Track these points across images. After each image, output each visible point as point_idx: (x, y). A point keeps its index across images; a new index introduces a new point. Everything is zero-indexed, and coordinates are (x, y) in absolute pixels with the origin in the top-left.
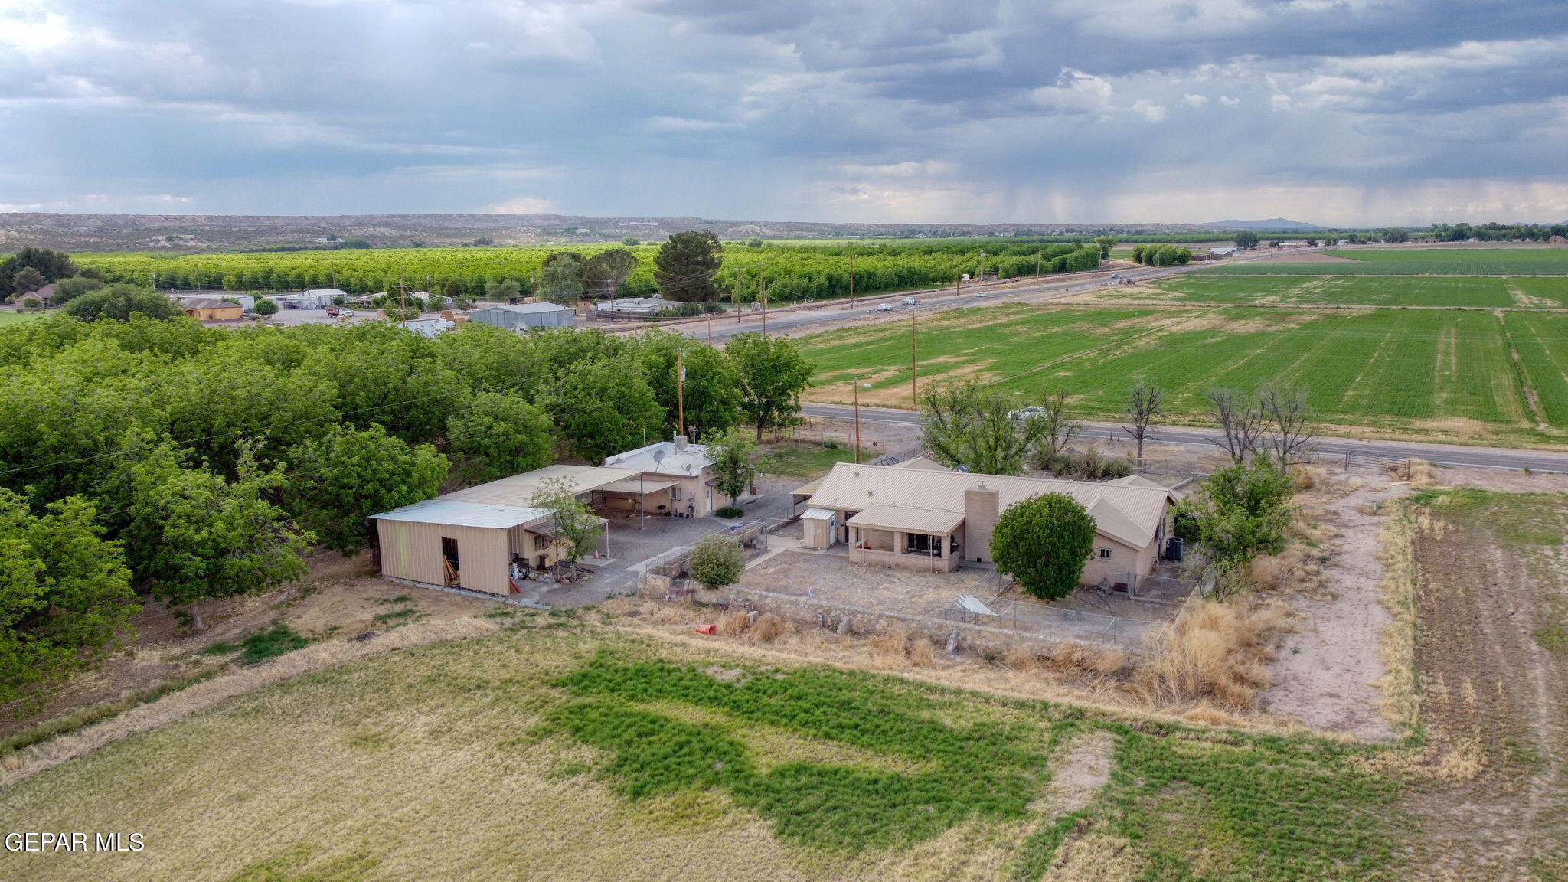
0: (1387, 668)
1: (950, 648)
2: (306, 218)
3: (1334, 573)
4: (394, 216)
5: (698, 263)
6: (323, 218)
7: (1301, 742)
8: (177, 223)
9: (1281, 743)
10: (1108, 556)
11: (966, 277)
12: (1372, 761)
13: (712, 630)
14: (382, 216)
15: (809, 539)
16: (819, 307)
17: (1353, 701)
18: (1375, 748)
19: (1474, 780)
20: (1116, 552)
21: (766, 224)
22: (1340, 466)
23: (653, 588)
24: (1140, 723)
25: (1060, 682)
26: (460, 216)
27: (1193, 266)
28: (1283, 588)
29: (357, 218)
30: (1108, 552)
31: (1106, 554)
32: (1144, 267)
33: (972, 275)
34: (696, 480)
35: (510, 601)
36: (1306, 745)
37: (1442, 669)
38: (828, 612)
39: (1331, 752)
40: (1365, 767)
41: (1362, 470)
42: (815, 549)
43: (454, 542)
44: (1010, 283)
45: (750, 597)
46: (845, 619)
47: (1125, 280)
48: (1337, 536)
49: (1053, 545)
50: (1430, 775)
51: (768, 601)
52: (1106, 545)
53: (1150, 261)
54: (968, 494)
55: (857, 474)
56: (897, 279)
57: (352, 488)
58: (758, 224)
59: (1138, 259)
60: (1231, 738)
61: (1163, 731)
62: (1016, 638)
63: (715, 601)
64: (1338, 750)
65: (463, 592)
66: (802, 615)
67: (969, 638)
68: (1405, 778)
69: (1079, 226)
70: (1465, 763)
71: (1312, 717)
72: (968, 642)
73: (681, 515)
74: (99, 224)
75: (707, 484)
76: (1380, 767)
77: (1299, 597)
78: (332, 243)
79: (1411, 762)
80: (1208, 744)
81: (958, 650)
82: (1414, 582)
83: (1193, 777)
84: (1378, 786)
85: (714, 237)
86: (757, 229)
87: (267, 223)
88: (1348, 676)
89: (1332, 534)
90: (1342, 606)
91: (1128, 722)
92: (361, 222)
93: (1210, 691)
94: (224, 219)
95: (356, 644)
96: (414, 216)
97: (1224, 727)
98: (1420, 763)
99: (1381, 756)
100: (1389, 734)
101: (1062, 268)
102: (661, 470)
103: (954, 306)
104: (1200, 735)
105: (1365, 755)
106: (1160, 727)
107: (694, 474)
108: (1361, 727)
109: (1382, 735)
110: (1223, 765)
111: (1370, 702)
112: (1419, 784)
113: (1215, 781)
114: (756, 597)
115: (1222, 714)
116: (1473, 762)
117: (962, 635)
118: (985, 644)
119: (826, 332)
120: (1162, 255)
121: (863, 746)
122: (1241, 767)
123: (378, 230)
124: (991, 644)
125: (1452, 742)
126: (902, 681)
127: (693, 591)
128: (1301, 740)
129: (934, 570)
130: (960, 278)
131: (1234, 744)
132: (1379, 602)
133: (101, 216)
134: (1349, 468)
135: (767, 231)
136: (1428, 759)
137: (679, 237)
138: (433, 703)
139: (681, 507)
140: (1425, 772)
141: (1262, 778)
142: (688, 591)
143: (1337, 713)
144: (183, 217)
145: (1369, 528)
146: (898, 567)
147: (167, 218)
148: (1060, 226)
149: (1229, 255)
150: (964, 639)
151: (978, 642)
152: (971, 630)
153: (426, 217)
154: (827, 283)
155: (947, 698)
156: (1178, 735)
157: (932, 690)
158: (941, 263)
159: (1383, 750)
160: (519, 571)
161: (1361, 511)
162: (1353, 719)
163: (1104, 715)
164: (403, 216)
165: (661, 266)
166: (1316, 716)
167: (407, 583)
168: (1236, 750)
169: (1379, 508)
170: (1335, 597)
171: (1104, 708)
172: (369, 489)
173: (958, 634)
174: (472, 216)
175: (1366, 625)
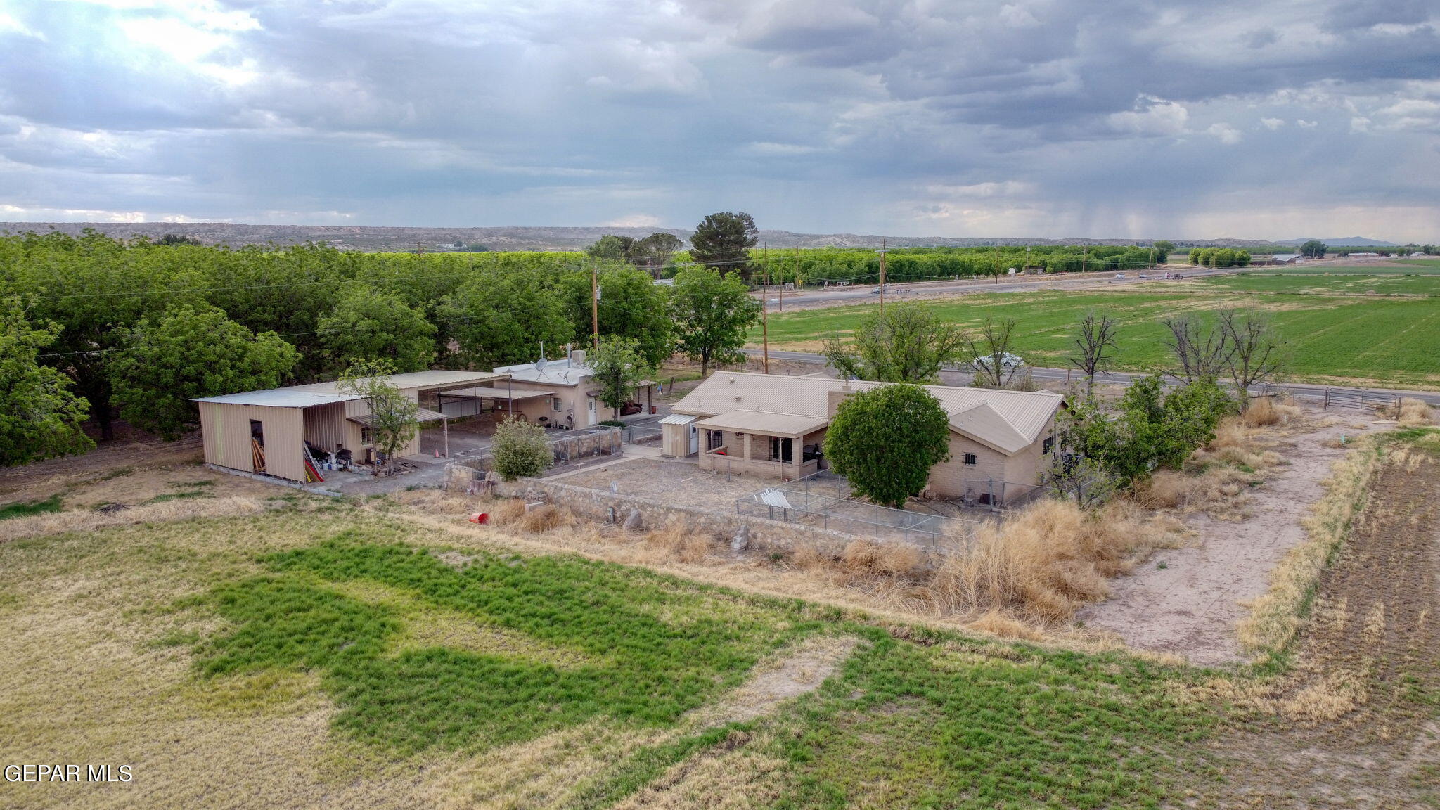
0: (1271, 588)
1: (736, 545)
2: (443, 229)
3: (1261, 496)
4: (518, 228)
5: (730, 242)
6: (457, 230)
7: (1108, 661)
8: (335, 233)
9: (1081, 661)
10: (973, 462)
11: (1012, 271)
12: (1194, 689)
13: (483, 519)
14: (508, 228)
15: (667, 447)
16: (850, 289)
17: (1206, 621)
18: (1208, 673)
19: (1336, 721)
20: (982, 457)
21: (848, 237)
22: (1319, 407)
23: (458, 479)
24: (906, 629)
25: (840, 584)
26: (575, 229)
27: (1249, 269)
28: (1185, 506)
29: (486, 230)
30: (973, 457)
31: (970, 459)
32: (1200, 267)
33: (1019, 269)
34: (575, 389)
35: (306, 488)
36: (1113, 665)
37: (1351, 595)
38: (619, 505)
39: (1143, 674)
40: (1182, 695)
41: (1344, 410)
42: (673, 457)
43: (259, 423)
44: (1055, 276)
45: (546, 489)
46: (634, 513)
47: (1172, 274)
48: (1281, 464)
49: (888, 438)
50: (1272, 711)
51: (563, 493)
52: (972, 450)
53: (1206, 263)
54: (831, 394)
55: (732, 382)
56: (939, 270)
57: (172, 367)
58: (840, 236)
59: (1195, 262)
60: (1016, 651)
61: (932, 640)
62: (808, 534)
63: (513, 494)
64: (1154, 672)
65: (268, 479)
66: (594, 509)
67: (759, 535)
68: (1232, 712)
69: (1150, 241)
70: (1330, 698)
71: (1141, 635)
72: (759, 540)
73: (561, 427)
74: (271, 232)
75: (588, 395)
76: (1203, 696)
77: (1201, 515)
78: (457, 248)
79: (1255, 696)
80: (982, 658)
81: (747, 549)
82: (1356, 508)
83: (933, 693)
84: (1187, 719)
85: (749, 219)
86: (838, 240)
87: (410, 233)
88: (1215, 595)
89: (1275, 461)
90: (1253, 527)
91: (892, 628)
92: (490, 233)
93: (1018, 600)
94: (375, 230)
95: (98, 514)
96: (535, 229)
97: (1015, 639)
98: (1265, 695)
99: (1210, 684)
100: (1235, 659)
101: (1114, 267)
102: (543, 379)
103: (987, 290)
104: (976, 647)
105: (1190, 681)
106: (930, 635)
107: (572, 383)
108: (1201, 649)
109: (1225, 660)
110: (982, 681)
111: (1228, 623)
112: (1250, 722)
113: (962, 699)
114: (552, 489)
115: (1017, 625)
116: (1344, 699)
117: (752, 531)
118: (776, 543)
119: (847, 306)
120: (1219, 257)
121: (540, 636)
122: (1005, 684)
123: (501, 238)
124: (783, 542)
125: (1326, 675)
126: (649, 574)
127: (493, 484)
128: (1107, 659)
129: (784, 478)
130: (1006, 272)
131: (1017, 659)
132: (1299, 524)
133: (274, 227)
134: (1329, 409)
135: (848, 243)
136: (1279, 691)
137: (714, 217)
138: (109, 571)
139: (561, 418)
140: (1268, 707)
141: (1028, 701)
142: (489, 483)
143: (1177, 632)
144: (341, 228)
145: (1326, 458)
146: (747, 474)
147: (328, 229)
148: (1131, 241)
149: (1292, 261)
150: (755, 536)
151: (769, 540)
152: (761, 525)
153: (546, 229)
154: (867, 269)
155: (688, 593)
156: (949, 644)
157: (676, 583)
158: (992, 259)
159: (1218, 675)
160: (338, 463)
161: (1325, 444)
162: (1196, 639)
163: (865, 618)
164: (526, 228)
165: (696, 245)
166: (1147, 635)
167: (223, 470)
168: (1014, 665)
169: (1349, 442)
170: (1246, 517)
171: (868, 610)
172: (190, 370)
173: (747, 530)
174: (587, 229)
175: (1270, 545)
